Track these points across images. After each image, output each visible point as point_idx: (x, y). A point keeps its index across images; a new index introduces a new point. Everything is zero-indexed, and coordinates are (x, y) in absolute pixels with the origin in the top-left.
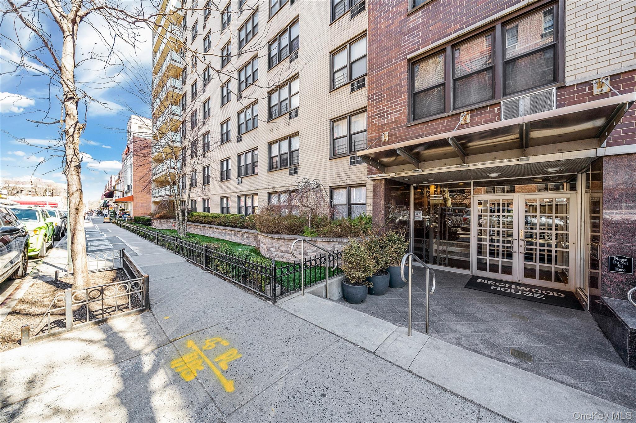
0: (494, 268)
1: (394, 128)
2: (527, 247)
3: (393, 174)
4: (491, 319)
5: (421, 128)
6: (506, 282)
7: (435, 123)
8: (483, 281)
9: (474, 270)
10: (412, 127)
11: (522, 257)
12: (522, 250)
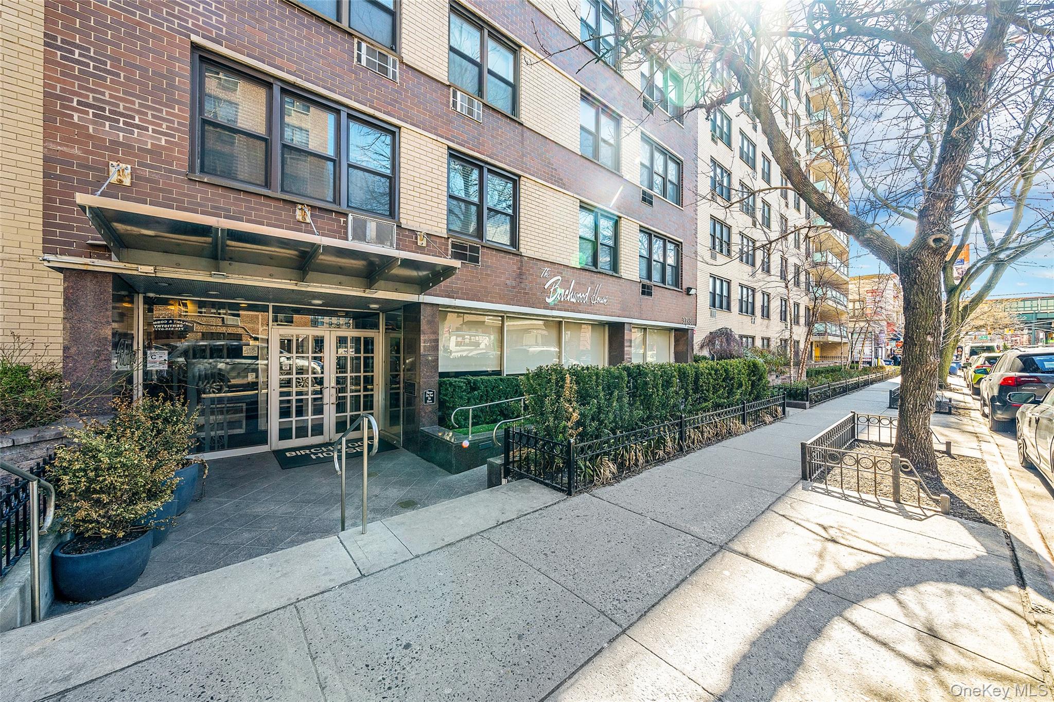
0: (302, 432)
1: (148, 166)
2: (340, 395)
3: (150, 269)
4: (353, 489)
5: (224, 197)
6: (319, 446)
7: (253, 199)
8: (294, 454)
9: (275, 442)
10: (201, 185)
11: (333, 408)
12: (333, 400)
